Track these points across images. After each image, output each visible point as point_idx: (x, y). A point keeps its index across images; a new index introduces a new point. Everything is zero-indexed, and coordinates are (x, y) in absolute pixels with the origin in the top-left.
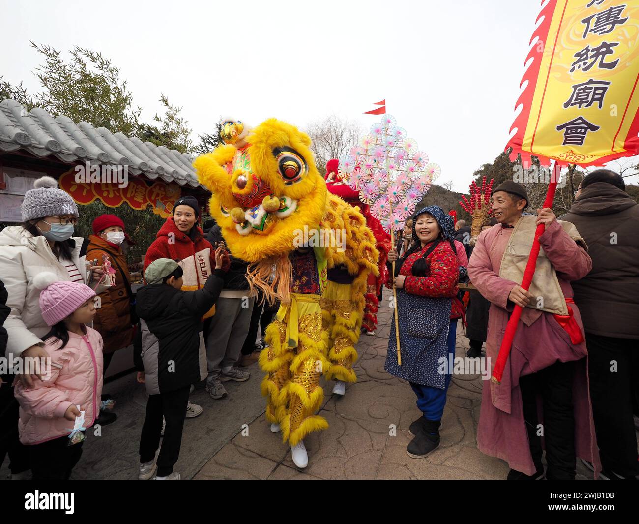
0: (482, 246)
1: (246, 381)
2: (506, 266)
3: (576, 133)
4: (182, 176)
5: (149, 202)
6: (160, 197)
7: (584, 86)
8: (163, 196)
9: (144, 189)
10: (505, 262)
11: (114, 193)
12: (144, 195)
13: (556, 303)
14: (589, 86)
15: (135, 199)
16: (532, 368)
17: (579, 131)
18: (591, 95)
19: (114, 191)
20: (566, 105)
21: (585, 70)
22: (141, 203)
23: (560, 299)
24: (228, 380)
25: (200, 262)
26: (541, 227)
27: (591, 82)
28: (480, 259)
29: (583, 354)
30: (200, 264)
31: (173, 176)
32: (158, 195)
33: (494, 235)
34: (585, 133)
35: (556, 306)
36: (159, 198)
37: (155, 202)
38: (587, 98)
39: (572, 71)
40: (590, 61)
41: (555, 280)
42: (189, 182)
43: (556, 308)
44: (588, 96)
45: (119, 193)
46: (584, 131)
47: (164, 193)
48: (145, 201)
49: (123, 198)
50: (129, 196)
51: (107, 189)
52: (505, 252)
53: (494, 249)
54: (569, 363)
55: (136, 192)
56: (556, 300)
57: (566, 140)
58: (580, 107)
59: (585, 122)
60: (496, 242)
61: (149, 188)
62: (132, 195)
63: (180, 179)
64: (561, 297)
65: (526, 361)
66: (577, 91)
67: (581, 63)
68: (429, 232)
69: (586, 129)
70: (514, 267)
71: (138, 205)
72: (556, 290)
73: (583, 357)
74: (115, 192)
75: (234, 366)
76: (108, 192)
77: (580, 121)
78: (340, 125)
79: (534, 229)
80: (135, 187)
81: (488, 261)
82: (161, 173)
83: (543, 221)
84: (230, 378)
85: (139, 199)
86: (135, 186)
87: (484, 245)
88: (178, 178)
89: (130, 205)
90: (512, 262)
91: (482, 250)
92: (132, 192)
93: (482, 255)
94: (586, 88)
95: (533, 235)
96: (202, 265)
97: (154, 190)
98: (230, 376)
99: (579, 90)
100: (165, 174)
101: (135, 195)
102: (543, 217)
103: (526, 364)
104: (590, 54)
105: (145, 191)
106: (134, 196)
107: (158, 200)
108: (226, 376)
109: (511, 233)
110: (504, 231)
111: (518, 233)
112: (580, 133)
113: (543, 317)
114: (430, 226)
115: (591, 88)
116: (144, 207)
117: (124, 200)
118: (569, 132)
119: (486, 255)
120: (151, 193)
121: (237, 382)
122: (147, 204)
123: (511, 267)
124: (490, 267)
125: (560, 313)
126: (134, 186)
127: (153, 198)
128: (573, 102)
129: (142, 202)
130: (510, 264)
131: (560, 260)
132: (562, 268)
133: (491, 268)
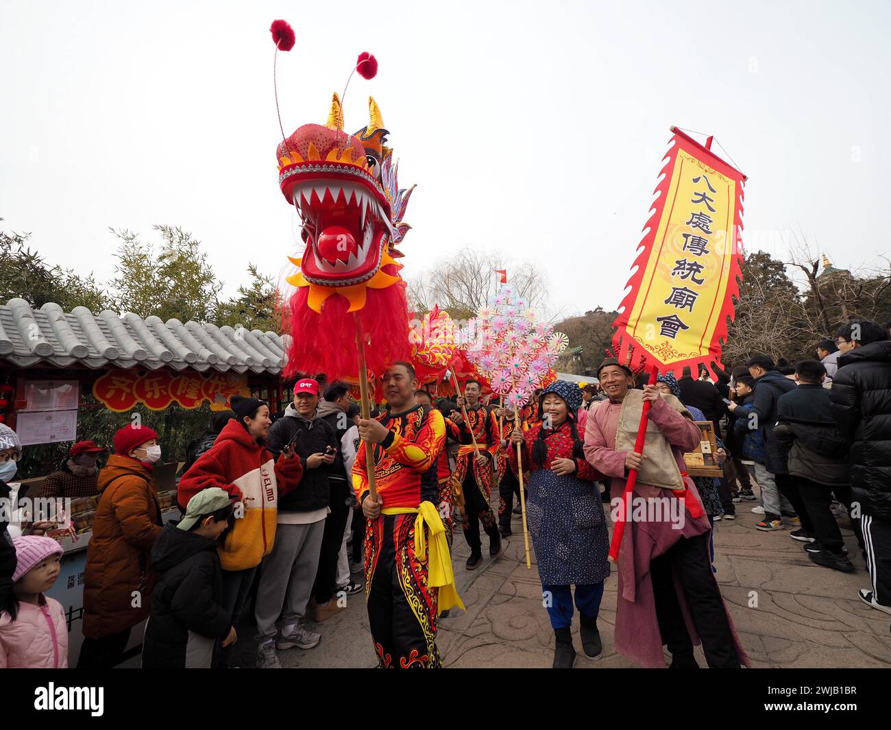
0: (593, 423)
1: (314, 647)
2: (621, 444)
3: (670, 327)
4: (243, 362)
5: (205, 397)
6: (220, 388)
7: (680, 291)
8: (223, 387)
9: (200, 383)
10: (620, 439)
11: (161, 393)
12: (199, 390)
13: (673, 479)
14: (684, 292)
15: (187, 396)
16: (660, 549)
17: (673, 326)
18: (685, 299)
19: (160, 390)
20: (667, 302)
21: (683, 278)
22: (195, 400)
23: (676, 474)
24: (289, 646)
25: (265, 478)
26: (648, 404)
27: (685, 289)
28: (594, 437)
29: (706, 528)
30: (265, 480)
31: (228, 364)
32: (217, 387)
33: (604, 412)
34: (677, 329)
35: (674, 481)
36: (219, 390)
37: (213, 397)
38: (682, 301)
39: (673, 274)
40: (686, 272)
41: (670, 455)
42: (251, 367)
43: (674, 484)
44: (683, 299)
45: (167, 392)
46: (676, 327)
47: (225, 384)
48: (200, 397)
49: (172, 396)
50: (179, 394)
51: (151, 389)
52: (618, 430)
53: (607, 426)
54: (693, 538)
55: (188, 387)
56: (673, 475)
57: (662, 331)
58: (676, 306)
59: (678, 320)
60: (607, 419)
61: (207, 380)
62: (183, 392)
63: (239, 366)
64: (677, 472)
65: (654, 542)
66: (675, 293)
67: (680, 271)
68: (558, 414)
69: (678, 326)
70: (629, 443)
71: (190, 402)
72: (672, 465)
73: (706, 530)
74: (162, 391)
75: (299, 624)
76: (153, 392)
77: (674, 318)
78: (476, 258)
79: (642, 404)
80: (187, 382)
81: (602, 439)
82: (213, 362)
83: (651, 398)
84: (293, 644)
85: (192, 395)
86: (188, 379)
87: (596, 422)
88: (236, 365)
89: (180, 404)
90: (626, 438)
91: (595, 429)
92: (184, 388)
93: (596, 433)
94: (681, 293)
95: (641, 410)
96: (268, 482)
97: (212, 382)
98: (293, 641)
99: (677, 292)
100: (220, 363)
101: (188, 391)
102: (649, 394)
103: (654, 546)
104: (687, 266)
105: (201, 385)
106: (186, 393)
107: (217, 393)
108: (287, 640)
109: (620, 408)
110: (613, 406)
111: (627, 408)
112: (673, 328)
113: (662, 493)
114: (558, 407)
115: (685, 294)
116: (198, 404)
117: (174, 399)
118: (665, 325)
119: (599, 431)
120: (208, 386)
121: (301, 649)
122: (202, 400)
123: (627, 444)
124: (605, 443)
125: (678, 488)
126: (186, 380)
127: (210, 392)
128: (672, 300)
129: (196, 398)
130: (625, 441)
131: (672, 434)
132: (677, 441)
133: (606, 446)
